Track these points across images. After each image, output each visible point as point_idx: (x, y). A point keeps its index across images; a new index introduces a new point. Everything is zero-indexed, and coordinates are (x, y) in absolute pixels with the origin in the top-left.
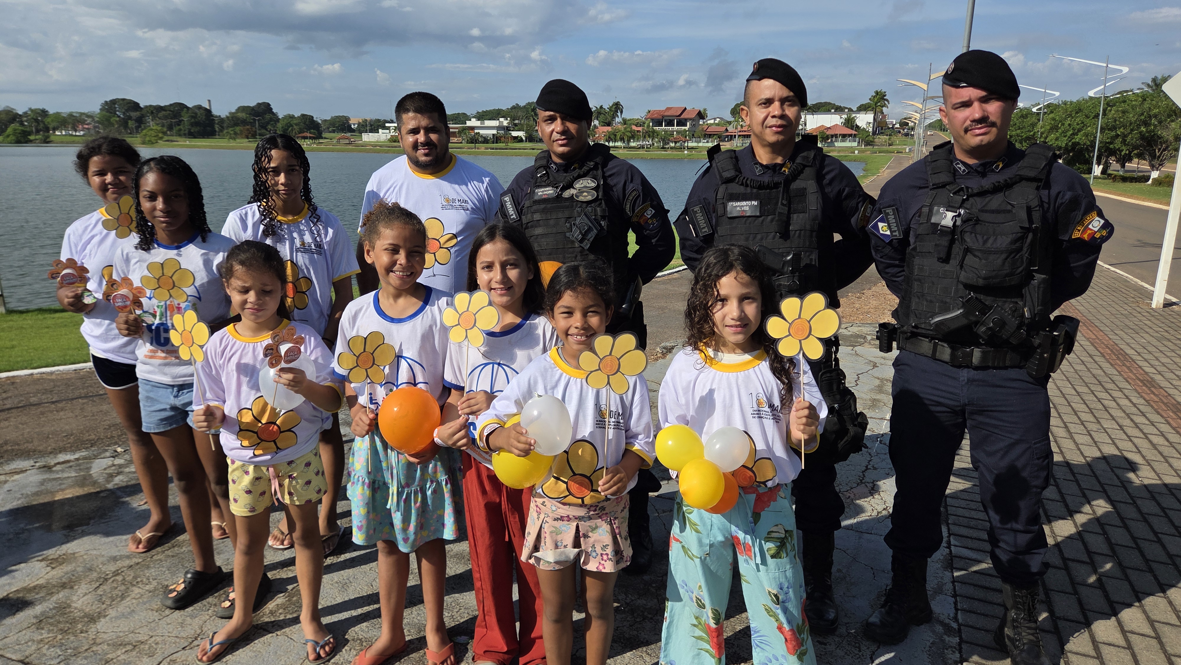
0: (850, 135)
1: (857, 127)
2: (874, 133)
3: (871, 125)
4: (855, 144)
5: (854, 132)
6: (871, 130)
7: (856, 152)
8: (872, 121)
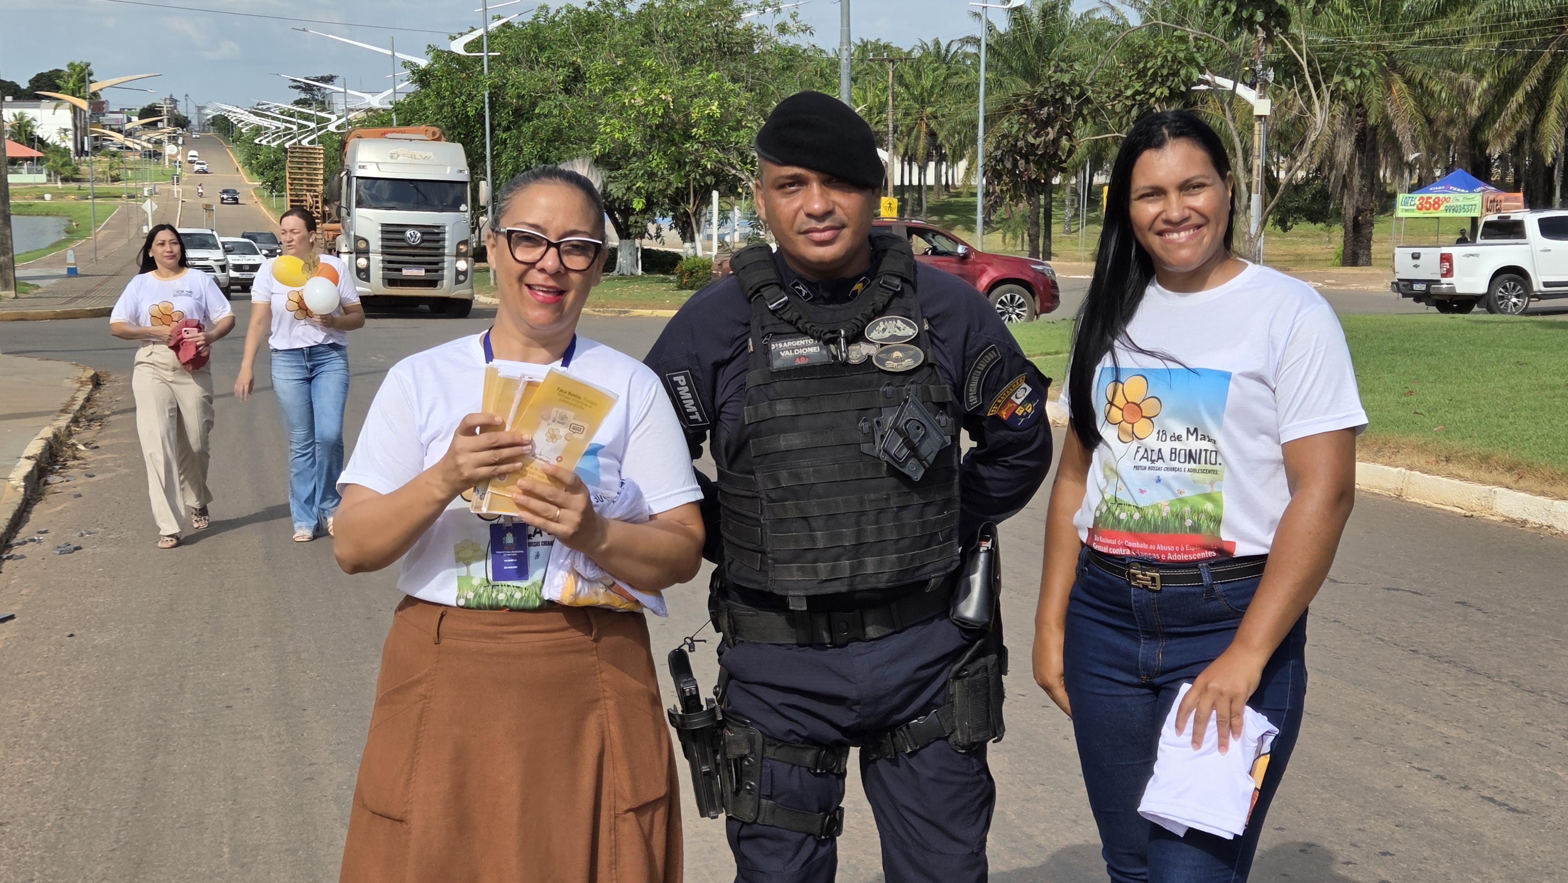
0: (31, 159)
1: (41, 141)
2: (81, 152)
3: (70, 135)
4: (42, 178)
5: (35, 153)
6: (70, 145)
7: (48, 197)
8: (70, 125)
